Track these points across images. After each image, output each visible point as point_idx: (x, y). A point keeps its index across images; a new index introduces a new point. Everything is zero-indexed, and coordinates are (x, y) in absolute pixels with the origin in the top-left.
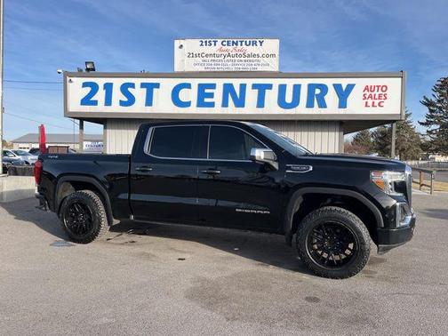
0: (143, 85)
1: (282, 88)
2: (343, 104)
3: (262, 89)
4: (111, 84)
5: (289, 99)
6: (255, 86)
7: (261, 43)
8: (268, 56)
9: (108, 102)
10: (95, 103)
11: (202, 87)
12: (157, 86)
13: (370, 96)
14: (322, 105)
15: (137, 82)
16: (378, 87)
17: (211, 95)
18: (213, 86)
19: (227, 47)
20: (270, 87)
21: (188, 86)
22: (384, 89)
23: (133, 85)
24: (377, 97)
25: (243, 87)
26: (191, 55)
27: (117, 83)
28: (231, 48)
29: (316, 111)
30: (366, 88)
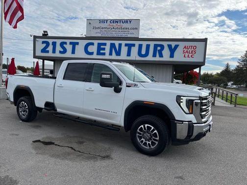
0: (71, 43)
1: (140, 46)
2: (172, 56)
3: (130, 46)
4: (56, 42)
5: (143, 52)
6: (126, 45)
7: (130, 22)
8: (133, 29)
9: (54, 51)
10: (48, 52)
11: (99, 45)
12: (78, 43)
13: (187, 52)
14: (161, 56)
15: (68, 41)
16: (192, 46)
17: (104, 49)
18: (105, 44)
19: (112, 24)
20: (134, 45)
21: (93, 44)
22: (195, 48)
23: (66, 43)
24: (190, 52)
25: (120, 45)
26: (94, 28)
27: (58, 42)
28: (115, 24)
29: (158, 58)
30: (185, 47)
